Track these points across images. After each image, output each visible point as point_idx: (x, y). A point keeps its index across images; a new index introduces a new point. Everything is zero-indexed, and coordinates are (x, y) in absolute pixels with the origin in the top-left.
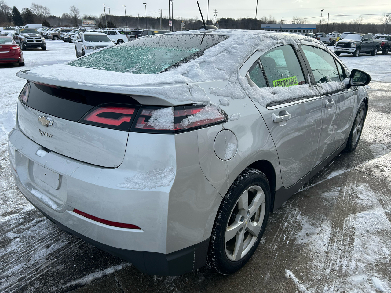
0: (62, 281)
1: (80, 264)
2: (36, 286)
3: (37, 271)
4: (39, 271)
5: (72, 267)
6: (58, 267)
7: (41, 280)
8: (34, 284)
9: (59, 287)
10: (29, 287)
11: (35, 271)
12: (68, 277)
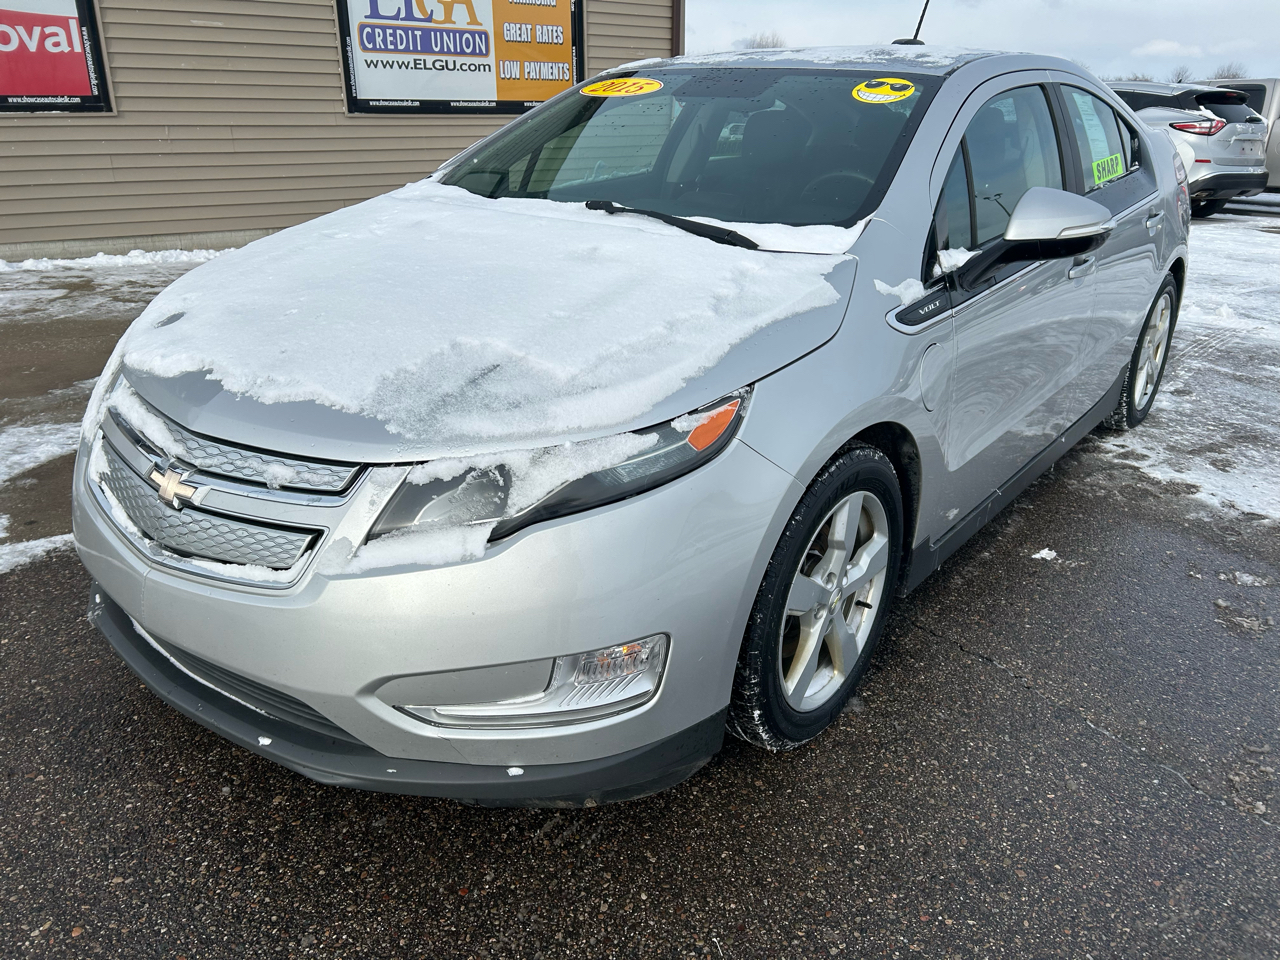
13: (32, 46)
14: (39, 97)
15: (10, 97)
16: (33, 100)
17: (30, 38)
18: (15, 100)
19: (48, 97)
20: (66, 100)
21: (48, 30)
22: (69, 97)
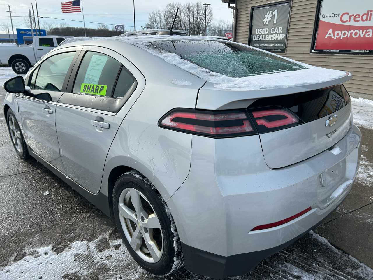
0: (335, 255)
1: (311, 248)
2: (350, 271)
3: (334, 276)
4: (333, 274)
5: (317, 253)
6: (322, 261)
7: (342, 269)
8: (348, 273)
9: (341, 256)
10: (354, 275)
11: (335, 277)
12: (329, 253)
13: (362, 36)
14: (358, 50)
15: (351, 50)
16: (356, 51)
17: (362, 33)
18: (352, 51)
19: (360, 50)
20: (365, 51)
21: (368, 31)
22: (366, 50)
